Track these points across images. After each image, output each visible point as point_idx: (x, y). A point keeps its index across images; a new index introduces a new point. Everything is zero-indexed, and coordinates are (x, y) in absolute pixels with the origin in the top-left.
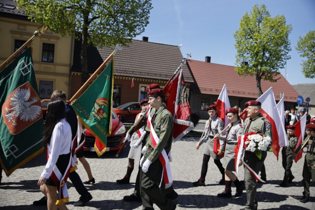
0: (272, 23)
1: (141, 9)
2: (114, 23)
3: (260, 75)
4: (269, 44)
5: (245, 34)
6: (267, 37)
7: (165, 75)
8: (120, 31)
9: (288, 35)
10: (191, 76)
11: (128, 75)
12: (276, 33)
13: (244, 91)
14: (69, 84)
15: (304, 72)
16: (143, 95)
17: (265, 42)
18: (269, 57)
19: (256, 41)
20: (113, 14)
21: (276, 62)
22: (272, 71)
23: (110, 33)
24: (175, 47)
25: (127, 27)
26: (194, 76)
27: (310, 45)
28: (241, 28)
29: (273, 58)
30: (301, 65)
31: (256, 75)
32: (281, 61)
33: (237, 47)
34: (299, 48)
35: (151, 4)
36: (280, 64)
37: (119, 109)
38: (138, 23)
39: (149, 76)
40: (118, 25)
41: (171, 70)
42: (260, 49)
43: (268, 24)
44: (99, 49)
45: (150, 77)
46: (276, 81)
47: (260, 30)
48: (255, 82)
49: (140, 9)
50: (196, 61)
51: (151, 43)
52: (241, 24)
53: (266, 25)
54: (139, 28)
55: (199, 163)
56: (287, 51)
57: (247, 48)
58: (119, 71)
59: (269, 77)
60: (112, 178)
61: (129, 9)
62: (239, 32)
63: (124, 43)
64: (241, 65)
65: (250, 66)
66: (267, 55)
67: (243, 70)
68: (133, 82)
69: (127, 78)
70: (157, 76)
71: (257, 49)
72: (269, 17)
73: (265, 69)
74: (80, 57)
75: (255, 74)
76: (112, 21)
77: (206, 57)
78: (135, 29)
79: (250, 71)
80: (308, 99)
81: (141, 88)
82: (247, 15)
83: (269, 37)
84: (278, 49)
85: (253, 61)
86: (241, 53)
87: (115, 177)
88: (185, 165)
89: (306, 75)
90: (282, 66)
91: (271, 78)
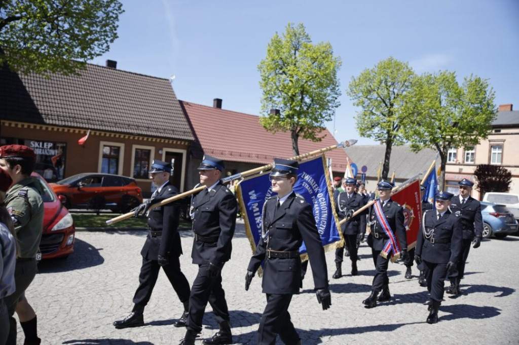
0: (314, 52)
1: (103, 12)
2: (52, 32)
3: (297, 131)
4: (309, 83)
5: (274, 66)
6: (307, 73)
7: (146, 127)
8: (64, 47)
9: (335, 72)
10: (190, 130)
11: (79, 125)
12: (320, 68)
15: (358, 128)
16: (106, 160)
17: (304, 81)
18: (310, 104)
19: (291, 79)
20: (50, 15)
21: (319, 111)
22: (314, 125)
23: (44, 49)
24: (163, 81)
25: (77, 41)
26: (195, 130)
27: (366, 89)
28: (269, 56)
29: (315, 106)
31: (292, 130)
32: (326, 109)
33: (263, 86)
34: (351, 93)
35: (121, 5)
36: (326, 114)
37: (61, 184)
38: (98, 35)
39: (118, 127)
40: (58, 36)
41: (156, 119)
42: (297, 91)
43: (309, 54)
44: (21, 76)
45: (120, 130)
46: (320, 140)
47: (296, 61)
48: (290, 141)
49: (101, 12)
50: (199, 105)
51: (121, 71)
52: (269, 51)
53: (306, 55)
54: (99, 45)
56: (336, 96)
57: (277, 88)
58: (62, 118)
59: (310, 134)
60: (44, 307)
61: (80, 10)
62: (266, 63)
63: (71, 69)
64: (269, 115)
65: (282, 117)
66: (307, 100)
67: (271, 122)
69: (77, 131)
70: (131, 129)
71: (292, 91)
72: (309, 43)
73: (304, 122)
75: (290, 129)
76: (49, 28)
77: (215, 100)
78: (92, 45)
79: (283, 123)
80: (365, 169)
81: (103, 148)
82: (277, 38)
83: (309, 74)
84: (323, 93)
85: (287, 109)
86: (268, 96)
87: (50, 306)
89: (361, 132)
90: (329, 118)
91: (313, 136)
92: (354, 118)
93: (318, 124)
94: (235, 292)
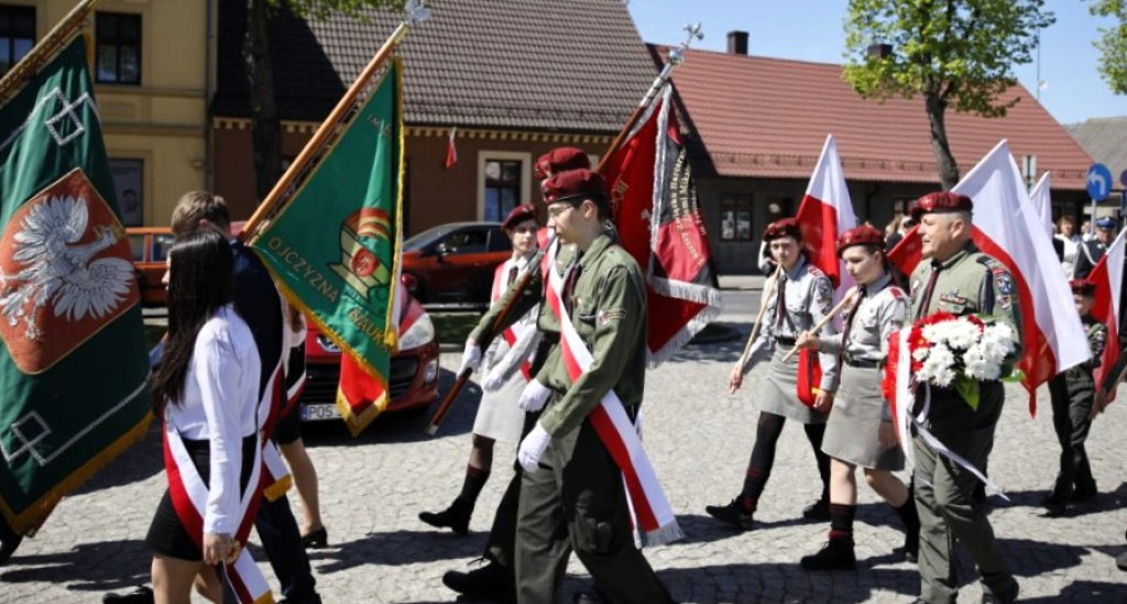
3: (941, 93)
7: (577, 111)
11: (431, 118)
13: (885, 157)
14: (206, 164)
15: (1108, 70)
16: (494, 192)
18: (973, 23)
21: (998, 38)
22: (986, 75)
24: (609, 3)
26: (689, 109)
29: (986, 26)
30: (1094, 48)
31: (926, 93)
32: (1017, 34)
36: (1016, 46)
39: (515, 117)
41: (596, 92)
44: (314, 24)
45: (518, 122)
46: (1002, 111)
48: (924, 120)
55: (723, 442)
59: (976, 98)
60: (389, 517)
64: (866, 59)
65: (899, 61)
67: (874, 76)
68: (452, 145)
69: (429, 132)
70: (543, 118)
73: (959, 69)
74: (242, 59)
75: (921, 89)
77: (730, 35)
79: (903, 76)
81: (486, 166)
85: (912, 42)
86: (863, 13)
87: (401, 513)
88: (670, 453)
89: (1116, 82)
90: (1025, 55)
91: (984, 102)
92: (1095, 44)
93: (996, 72)
94: (809, 491)
